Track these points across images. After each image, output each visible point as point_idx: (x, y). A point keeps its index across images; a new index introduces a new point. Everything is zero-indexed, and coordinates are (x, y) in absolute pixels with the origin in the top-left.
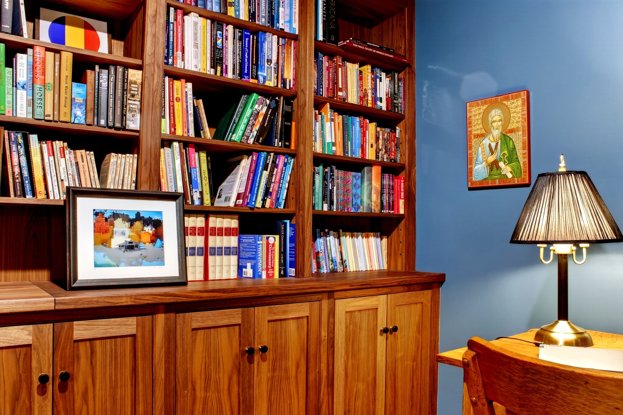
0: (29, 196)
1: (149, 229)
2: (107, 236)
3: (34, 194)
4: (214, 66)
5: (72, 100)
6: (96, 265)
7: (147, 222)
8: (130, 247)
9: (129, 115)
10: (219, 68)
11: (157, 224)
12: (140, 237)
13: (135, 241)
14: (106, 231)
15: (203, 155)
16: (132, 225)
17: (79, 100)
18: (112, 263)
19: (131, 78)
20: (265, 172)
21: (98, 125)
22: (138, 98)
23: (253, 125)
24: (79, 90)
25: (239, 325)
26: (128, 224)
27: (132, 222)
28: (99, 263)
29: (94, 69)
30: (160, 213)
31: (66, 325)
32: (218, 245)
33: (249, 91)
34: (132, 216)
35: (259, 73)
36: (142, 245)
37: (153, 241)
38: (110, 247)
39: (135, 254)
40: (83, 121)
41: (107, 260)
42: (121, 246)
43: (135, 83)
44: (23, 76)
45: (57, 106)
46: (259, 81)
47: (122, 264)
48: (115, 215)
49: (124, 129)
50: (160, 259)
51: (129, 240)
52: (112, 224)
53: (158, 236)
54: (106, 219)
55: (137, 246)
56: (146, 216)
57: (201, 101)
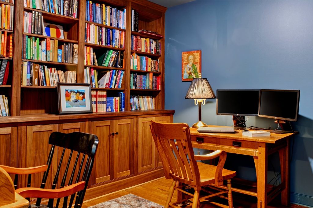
0: (45, 86)
1: (81, 96)
2: (69, 98)
3: (46, 85)
4: (99, 42)
5: (58, 55)
6: (67, 107)
7: (80, 93)
8: (76, 101)
9: (74, 59)
10: (100, 42)
11: (83, 94)
12: (78, 98)
13: (77, 99)
14: (69, 96)
15: (95, 71)
16: (76, 94)
17: (60, 55)
18: (71, 106)
19: (75, 47)
20: (115, 76)
21: (65, 62)
22: (77, 54)
23: (111, 61)
24: (60, 52)
25: (109, 126)
26: (75, 94)
27: (76, 93)
28: (67, 106)
29: (64, 45)
30: (84, 90)
31: (61, 124)
32: (100, 101)
33: (110, 49)
34: (76, 92)
35: (113, 43)
36: (79, 101)
37: (82, 99)
38: (70, 101)
39: (77, 103)
40: (61, 62)
41: (70, 105)
42: (73, 101)
43: (76, 49)
44: (44, 47)
45: (53, 57)
46: (113, 46)
47: (74, 106)
48: (71, 91)
49: (73, 63)
50: (84, 105)
51: (75, 99)
52: (70, 94)
53: (84, 98)
54: (69, 92)
55: (78, 101)
56: (80, 91)
57: (95, 53)
